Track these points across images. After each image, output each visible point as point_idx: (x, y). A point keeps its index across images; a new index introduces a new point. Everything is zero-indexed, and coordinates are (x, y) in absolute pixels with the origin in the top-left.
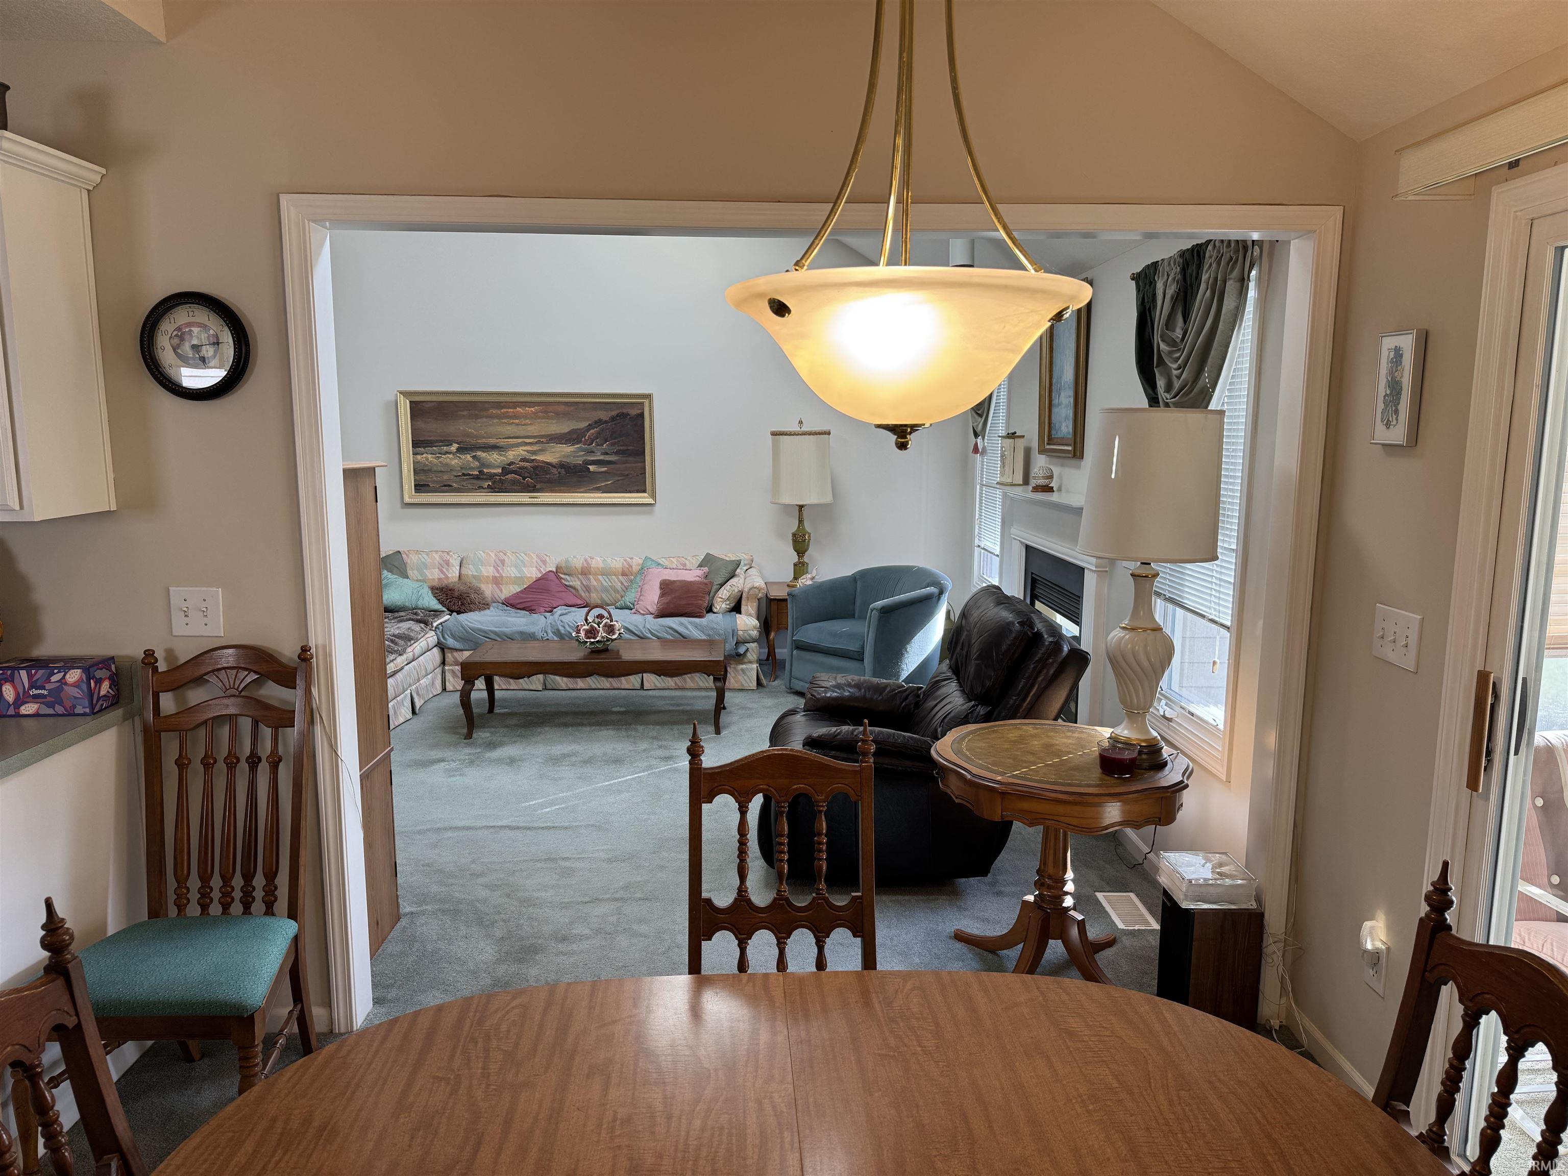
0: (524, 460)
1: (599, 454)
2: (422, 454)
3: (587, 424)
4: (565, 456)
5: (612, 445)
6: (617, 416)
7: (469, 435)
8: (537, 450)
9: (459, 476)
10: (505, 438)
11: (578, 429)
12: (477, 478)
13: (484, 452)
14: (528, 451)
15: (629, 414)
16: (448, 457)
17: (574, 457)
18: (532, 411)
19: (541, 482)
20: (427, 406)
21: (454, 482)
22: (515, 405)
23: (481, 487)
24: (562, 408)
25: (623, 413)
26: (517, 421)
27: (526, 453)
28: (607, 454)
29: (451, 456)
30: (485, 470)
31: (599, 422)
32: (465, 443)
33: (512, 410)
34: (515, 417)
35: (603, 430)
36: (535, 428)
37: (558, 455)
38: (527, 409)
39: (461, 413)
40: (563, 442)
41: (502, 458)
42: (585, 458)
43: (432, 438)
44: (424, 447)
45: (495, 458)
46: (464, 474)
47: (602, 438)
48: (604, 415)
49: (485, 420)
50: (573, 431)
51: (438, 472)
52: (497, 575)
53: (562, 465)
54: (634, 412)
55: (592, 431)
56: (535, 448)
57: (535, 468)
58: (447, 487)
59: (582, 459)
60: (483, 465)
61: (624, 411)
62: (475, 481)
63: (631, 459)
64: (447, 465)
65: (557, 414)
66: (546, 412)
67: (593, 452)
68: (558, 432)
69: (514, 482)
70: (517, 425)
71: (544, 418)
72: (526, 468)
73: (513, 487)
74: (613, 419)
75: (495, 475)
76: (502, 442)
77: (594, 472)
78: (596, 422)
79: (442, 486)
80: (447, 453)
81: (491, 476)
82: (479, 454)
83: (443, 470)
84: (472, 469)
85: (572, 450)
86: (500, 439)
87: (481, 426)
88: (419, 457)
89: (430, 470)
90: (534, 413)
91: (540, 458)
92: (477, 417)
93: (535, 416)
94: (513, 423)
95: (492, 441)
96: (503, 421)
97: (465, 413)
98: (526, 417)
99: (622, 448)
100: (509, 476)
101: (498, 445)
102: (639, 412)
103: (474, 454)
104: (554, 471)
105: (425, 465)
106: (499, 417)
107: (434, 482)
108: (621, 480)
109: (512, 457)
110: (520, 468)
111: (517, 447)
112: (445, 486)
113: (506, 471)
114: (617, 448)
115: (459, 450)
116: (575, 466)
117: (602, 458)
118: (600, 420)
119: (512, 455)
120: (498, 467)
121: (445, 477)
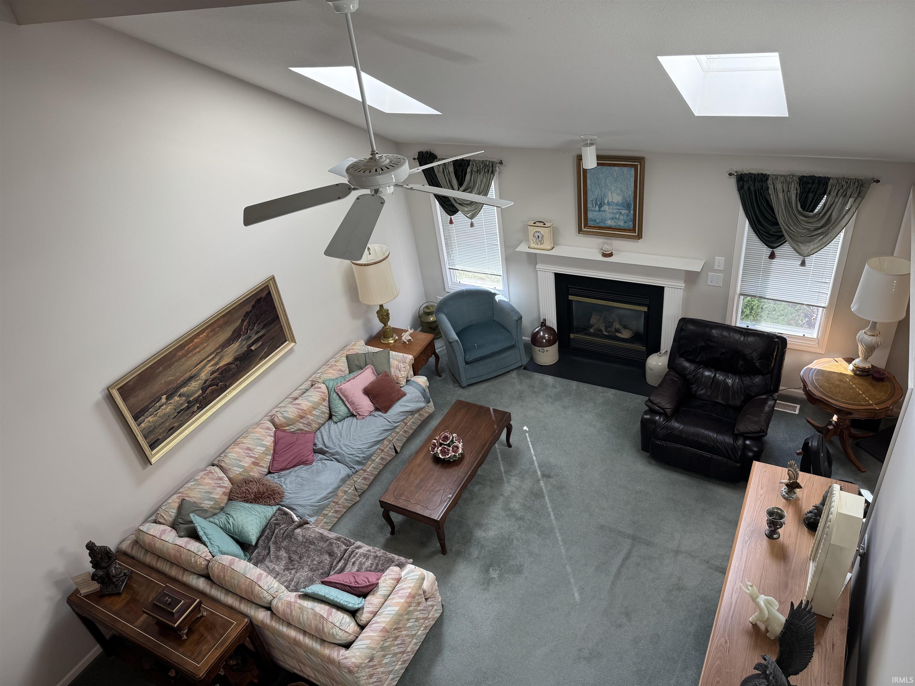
0: (213, 373)
1: (254, 336)
2: (144, 421)
3: (241, 321)
4: (236, 352)
5: (259, 324)
6: (256, 303)
7: (170, 383)
8: (218, 360)
9: (176, 416)
10: (195, 367)
11: (236, 328)
12: (188, 408)
13: (185, 387)
14: (212, 365)
15: (262, 298)
16: (162, 409)
17: (241, 348)
18: (204, 336)
19: (228, 380)
20: (131, 383)
21: (174, 423)
22: (191, 340)
23: (194, 412)
24: (221, 322)
25: (258, 299)
26: (198, 349)
27: (212, 367)
28: (258, 332)
29: (164, 407)
30: (191, 399)
31: (247, 314)
32: (170, 390)
33: (191, 344)
34: (195, 348)
35: (250, 319)
36: (211, 346)
37: (231, 354)
38: (201, 336)
39: (158, 371)
40: (231, 342)
41: (198, 382)
42: (247, 344)
43: (145, 404)
44: (143, 415)
45: (194, 385)
46: (178, 413)
47: (251, 324)
48: (248, 308)
49: (176, 364)
50: (234, 332)
51: (160, 425)
53: (236, 359)
54: (264, 295)
55: (245, 323)
56: (216, 360)
57: (221, 373)
58: (172, 430)
59: (246, 346)
60: (188, 396)
61: (259, 297)
62: (188, 411)
63: (273, 325)
64: (164, 415)
65: (221, 327)
66: (213, 330)
67: (250, 337)
68: (226, 338)
69: (212, 392)
70: (199, 352)
71: (214, 335)
72: (216, 377)
73: (213, 396)
74: (254, 307)
75: (199, 396)
76: (194, 371)
77: (255, 350)
78: (245, 316)
79: (168, 432)
80: (160, 406)
81: (196, 400)
82: (184, 390)
83: (163, 421)
84: (182, 404)
85: (238, 344)
86: (192, 370)
87: (175, 370)
88: (143, 425)
89: (155, 428)
90: (206, 336)
91: (221, 364)
92: (170, 366)
93: (208, 338)
94: (196, 353)
95: (187, 375)
96: (189, 356)
97: (161, 369)
98: (202, 343)
99: (265, 323)
100: (208, 391)
101: (192, 375)
102: (267, 292)
103: (179, 393)
104: (233, 366)
105: (150, 427)
106: (185, 355)
107: (161, 433)
108: (272, 342)
109: (204, 377)
110: (212, 380)
111: (204, 368)
112: (170, 430)
113: (204, 389)
114: (263, 324)
115: (168, 399)
116: (244, 354)
117: (256, 337)
120: (198, 390)
121: (167, 424)
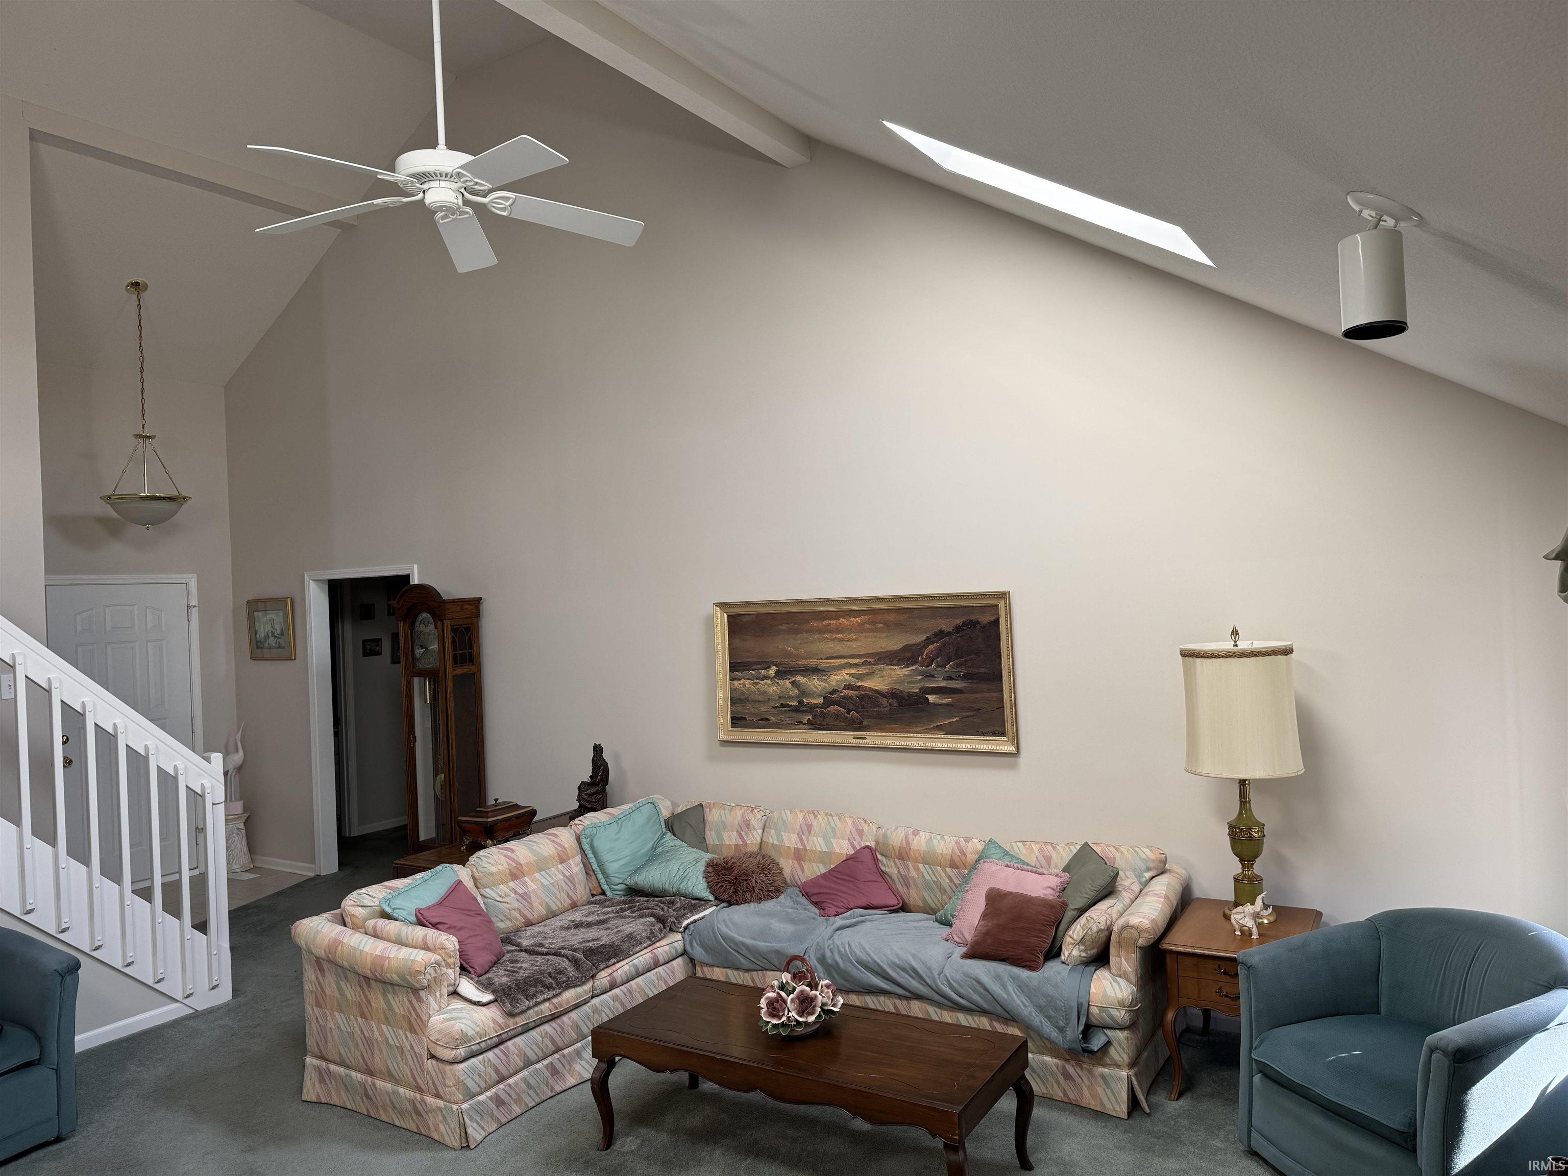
0: (849, 687)
1: (941, 679)
2: (740, 680)
3: (925, 637)
4: (897, 682)
5: (958, 665)
6: (964, 624)
7: (788, 655)
8: (864, 674)
9: (777, 707)
10: (827, 659)
11: (914, 645)
12: (796, 710)
13: (804, 676)
14: (852, 675)
15: (978, 623)
16: (766, 683)
17: (909, 683)
18: (857, 622)
19: (870, 717)
20: (745, 619)
21: (773, 715)
22: (837, 615)
23: (800, 723)
24: (892, 617)
25: (971, 621)
26: (840, 636)
27: (851, 678)
28: (951, 678)
29: (769, 682)
30: (805, 701)
31: (940, 634)
32: (785, 666)
33: (834, 622)
34: (838, 631)
35: (944, 645)
36: (863, 644)
37: (888, 680)
38: (852, 619)
39: (780, 627)
40: (895, 662)
41: (824, 684)
42: (922, 684)
43: (750, 660)
44: (742, 671)
45: (815, 684)
46: (782, 706)
47: (944, 656)
48: (947, 625)
49: (805, 635)
50: (906, 648)
51: (755, 701)
52: (800, 847)
53: (893, 694)
54: (985, 619)
55: (931, 647)
56: (861, 671)
57: (862, 698)
58: (764, 722)
59: (919, 685)
60: (803, 693)
61: (973, 618)
62: (794, 715)
63: (983, 686)
64: (764, 692)
65: (887, 625)
66: (873, 623)
67: (933, 676)
68: (889, 649)
69: (837, 716)
70: (841, 640)
71: (872, 631)
72: (851, 698)
73: (836, 723)
74: (958, 629)
75: (816, 706)
76: (824, 664)
77: (935, 705)
78: (936, 635)
79: (759, 720)
80: (765, 678)
81: (812, 708)
82: (799, 678)
83: (761, 699)
84: (790, 698)
85: (906, 673)
86: (822, 659)
87: (801, 643)
88: (736, 683)
89: (747, 700)
90: (859, 624)
91: (867, 684)
92: (797, 632)
93: (860, 629)
94: (836, 638)
95: (813, 662)
96: (825, 636)
97: (784, 627)
98: (849, 630)
99: (970, 670)
100: (833, 708)
101: (819, 667)
102: (993, 618)
103: (793, 679)
104: (884, 702)
105: (743, 693)
106: (821, 631)
107: (751, 714)
108: (971, 716)
109: (834, 684)
110: (845, 698)
111: (839, 670)
112: (762, 719)
113: (828, 700)
114: (965, 671)
115: (779, 674)
116: (910, 695)
117: (943, 684)
118: (941, 631)
119: (836, 679)
120: (820, 696)
121: (763, 709)
